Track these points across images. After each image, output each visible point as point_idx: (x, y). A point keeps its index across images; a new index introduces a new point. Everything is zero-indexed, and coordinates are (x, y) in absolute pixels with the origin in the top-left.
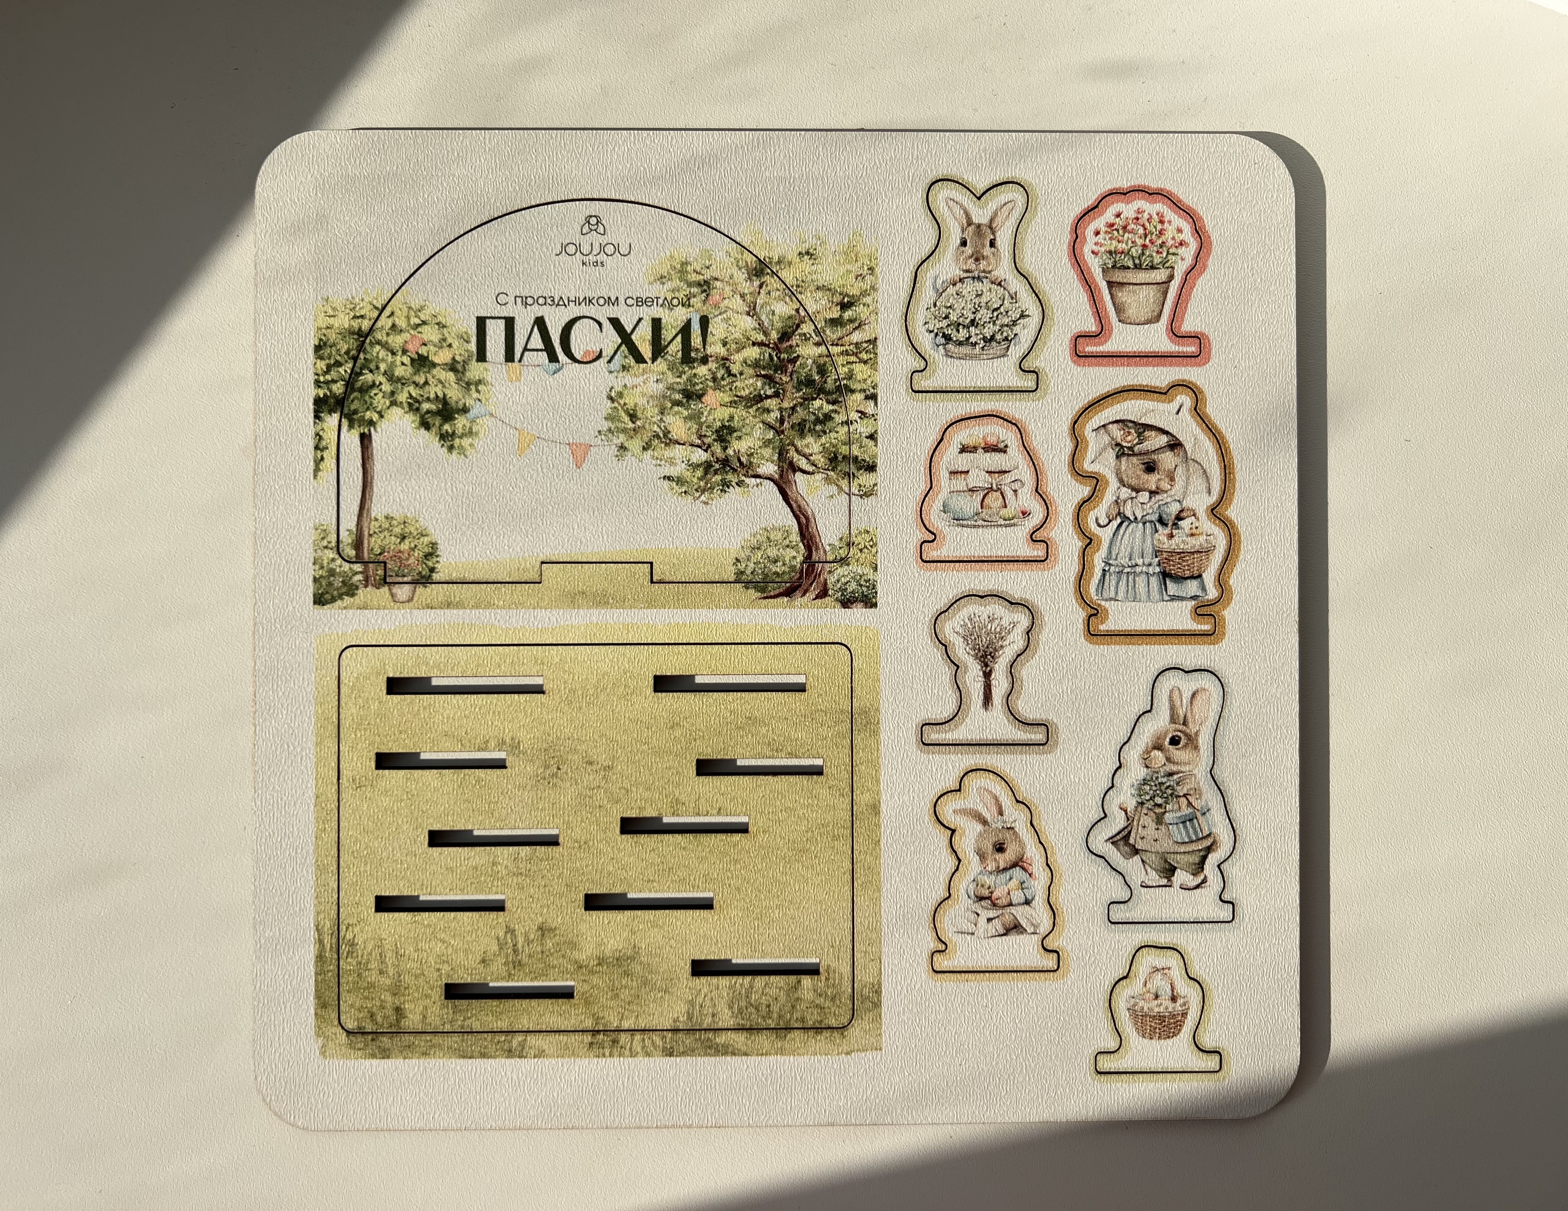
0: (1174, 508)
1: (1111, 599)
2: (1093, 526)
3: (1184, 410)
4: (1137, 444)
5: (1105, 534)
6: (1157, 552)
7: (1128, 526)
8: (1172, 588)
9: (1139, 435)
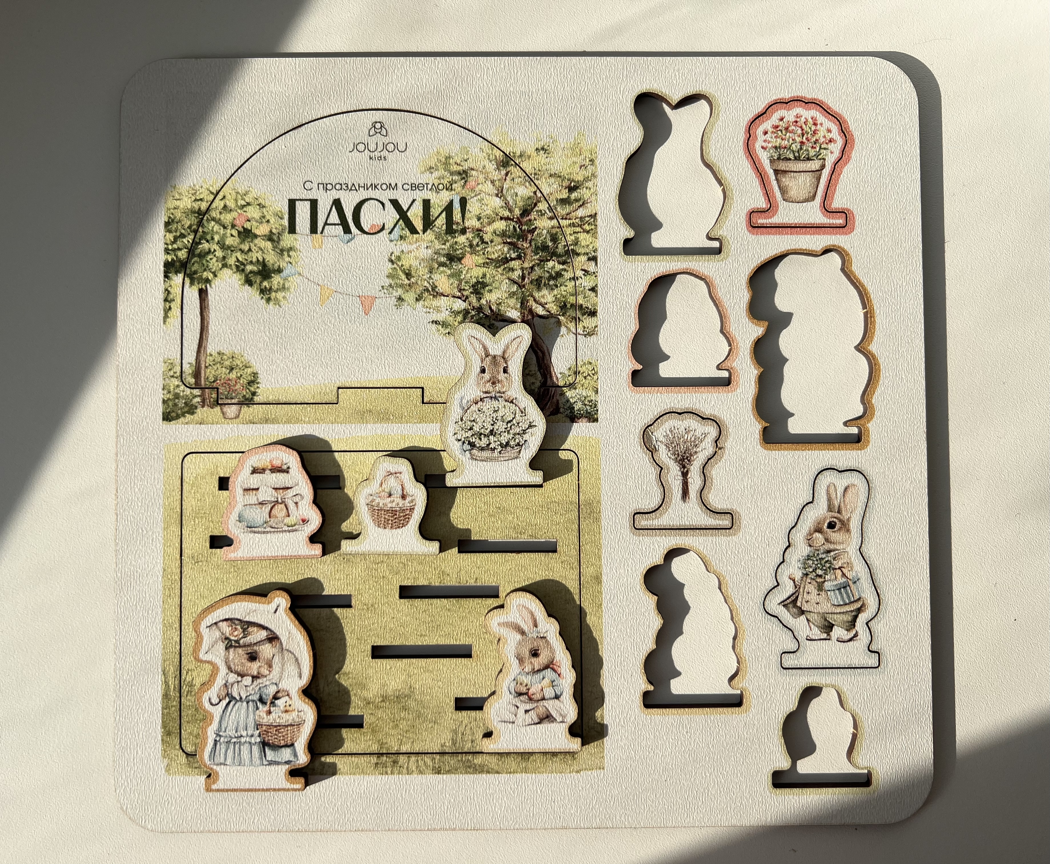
0: (272, 690)
1: (221, 764)
2: (207, 705)
3: (281, 611)
4: (242, 638)
5: (217, 711)
6: (258, 726)
7: (235, 705)
8: (270, 754)
9: (244, 630)
